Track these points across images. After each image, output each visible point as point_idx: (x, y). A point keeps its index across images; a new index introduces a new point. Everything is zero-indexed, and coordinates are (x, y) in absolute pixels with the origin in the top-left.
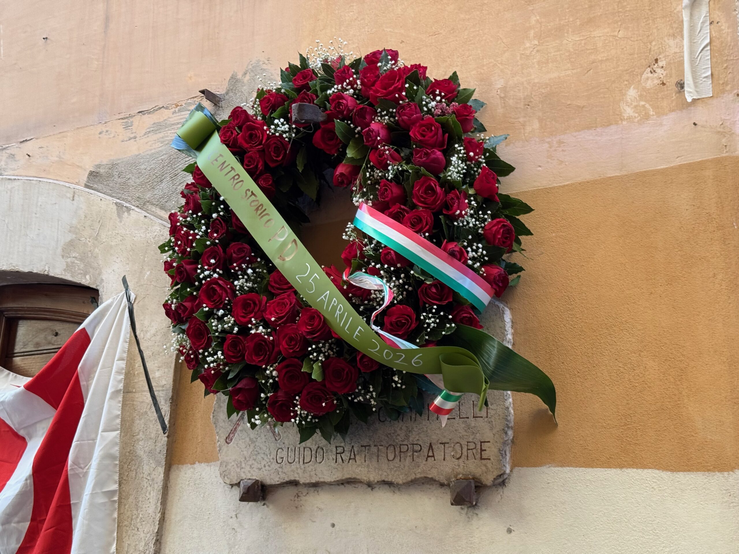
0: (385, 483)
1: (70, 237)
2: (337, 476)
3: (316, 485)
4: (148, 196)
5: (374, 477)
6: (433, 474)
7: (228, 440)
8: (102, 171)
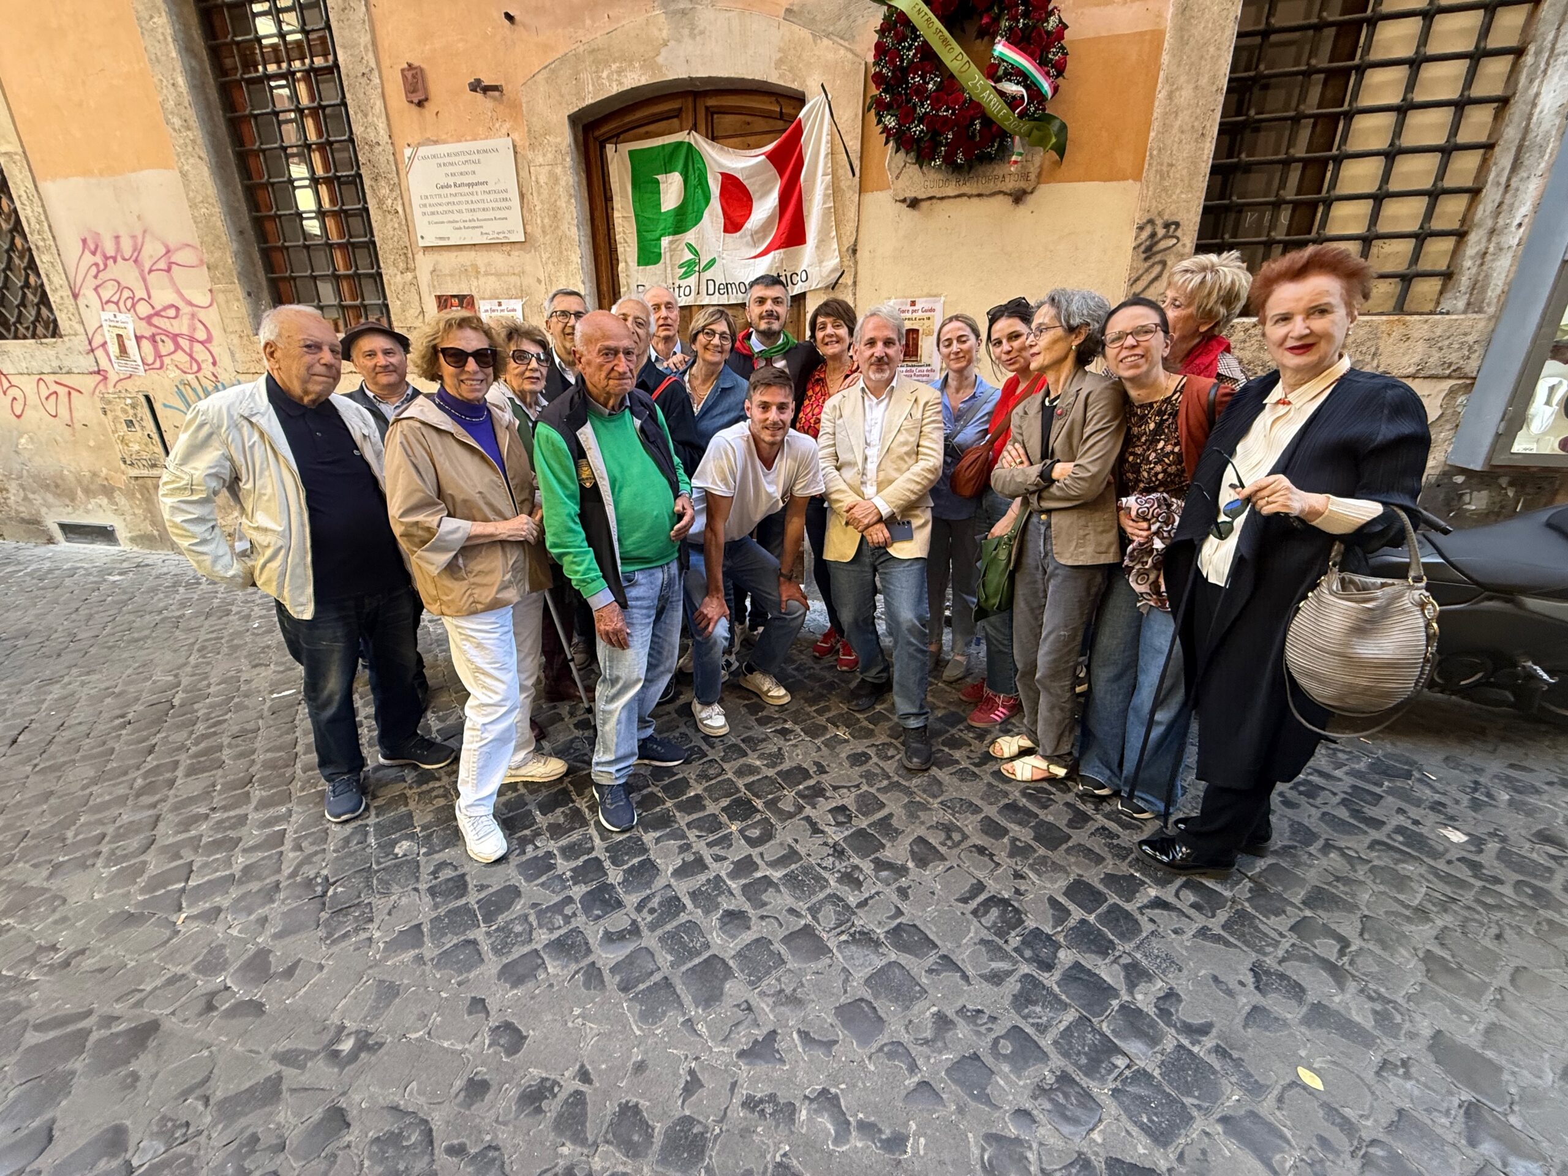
0: (979, 195)
1: (781, 55)
2: (956, 193)
3: (942, 198)
4: (831, 29)
5: (975, 192)
6: (1004, 189)
7: (897, 178)
8: (795, 8)
